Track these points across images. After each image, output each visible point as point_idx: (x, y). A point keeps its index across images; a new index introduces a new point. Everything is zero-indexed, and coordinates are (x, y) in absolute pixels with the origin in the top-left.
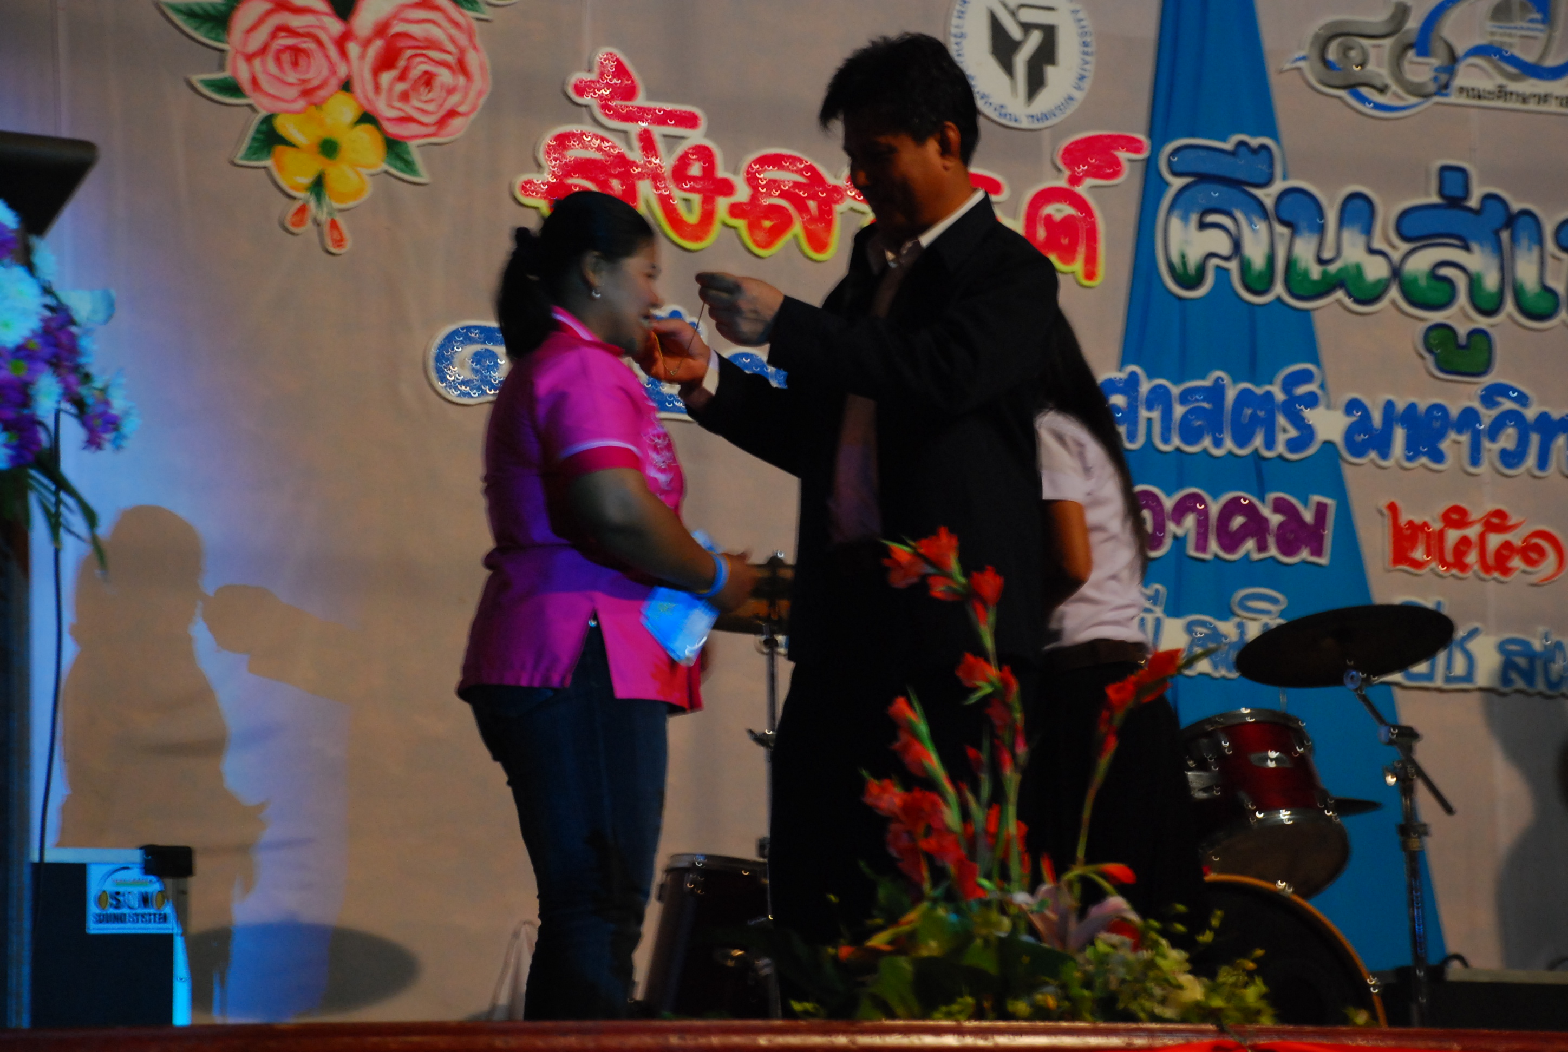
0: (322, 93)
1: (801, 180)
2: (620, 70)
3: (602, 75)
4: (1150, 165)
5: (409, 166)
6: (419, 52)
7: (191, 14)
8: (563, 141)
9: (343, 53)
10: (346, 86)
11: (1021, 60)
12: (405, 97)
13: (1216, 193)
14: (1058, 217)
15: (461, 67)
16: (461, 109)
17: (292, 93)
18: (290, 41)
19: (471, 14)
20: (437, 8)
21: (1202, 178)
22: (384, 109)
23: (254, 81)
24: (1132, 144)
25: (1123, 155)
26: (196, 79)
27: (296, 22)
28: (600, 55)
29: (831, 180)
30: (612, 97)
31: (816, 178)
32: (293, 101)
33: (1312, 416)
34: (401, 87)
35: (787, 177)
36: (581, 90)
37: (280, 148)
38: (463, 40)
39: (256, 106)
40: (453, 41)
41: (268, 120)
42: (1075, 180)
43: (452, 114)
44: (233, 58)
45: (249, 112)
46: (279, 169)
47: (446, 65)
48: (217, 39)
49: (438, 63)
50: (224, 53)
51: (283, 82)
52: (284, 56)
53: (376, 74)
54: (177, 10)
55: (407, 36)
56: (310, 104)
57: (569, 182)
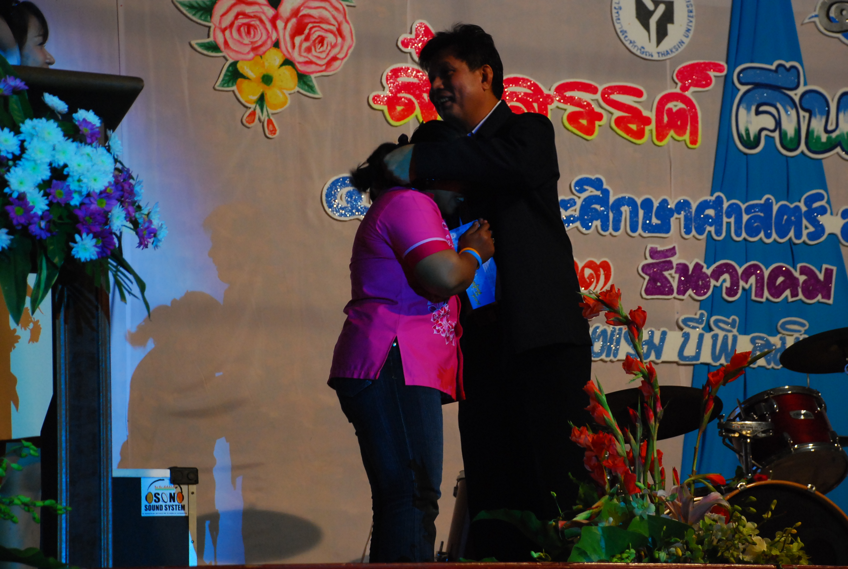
0: (263, 49)
1: (529, 91)
2: (427, 32)
3: (417, 35)
4: (728, 79)
5: (311, 88)
6: (315, 25)
7: (191, 7)
8: (396, 73)
9: (275, 26)
10: (276, 45)
11: (653, 22)
12: (309, 50)
13: (766, 94)
14: (675, 110)
15: (340, 32)
16: (340, 56)
17: (247, 49)
18: (245, 21)
19: (344, 3)
21: (757, 86)
22: (297, 57)
23: (226, 43)
24: (718, 68)
25: (712, 74)
26: (193, 43)
27: (249, 10)
28: (416, 24)
29: (546, 92)
31: (537, 90)
32: (248, 53)
33: (822, 219)
34: (306, 45)
35: (521, 90)
36: (406, 44)
37: (240, 80)
38: (340, 18)
39: (227, 57)
40: (335, 18)
41: (234, 64)
42: (684, 88)
43: (334, 59)
44: (214, 30)
45: (223, 60)
46: (240, 92)
47: (331, 32)
48: (205, 20)
49: (327, 31)
50: (209, 27)
51: (242, 43)
52: (242, 29)
53: (292, 37)
54: (184, 5)
55: (309, 16)
56: (257, 55)
57: (399, 95)
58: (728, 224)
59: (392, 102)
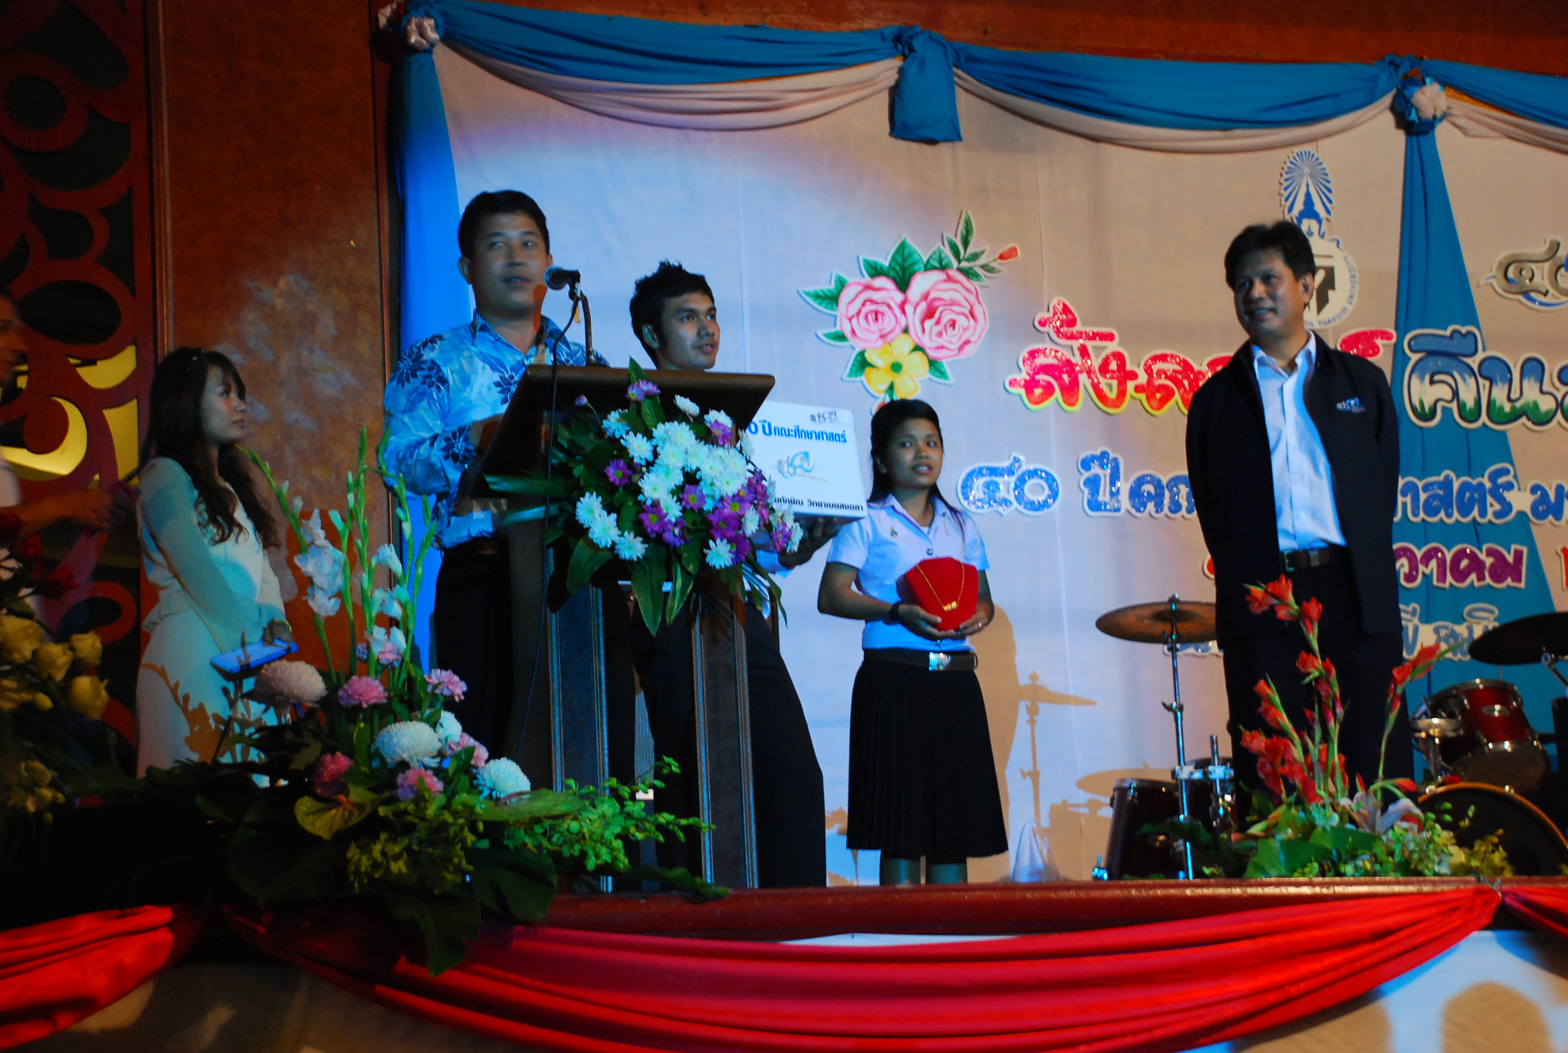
0: (890, 337)
1: (1178, 368)
2: (1066, 310)
3: (1055, 314)
4: (1397, 348)
5: (943, 375)
6: (946, 307)
7: (817, 296)
8: (1033, 354)
9: (903, 311)
10: (906, 330)
12: (940, 334)
13: (1440, 362)
15: (972, 315)
16: (972, 339)
17: (877, 336)
18: (873, 307)
19: (976, 284)
20: (957, 282)
21: (1431, 353)
22: (927, 342)
23: (853, 332)
24: (1385, 335)
25: (1379, 342)
26: (820, 334)
27: (875, 296)
28: (1054, 302)
29: (1196, 367)
30: (1061, 326)
31: (1187, 366)
32: (877, 340)
33: (1509, 496)
34: (937, 329)
35: (1170, 367)
36: (1043, 324)
37: (868, 369)
38: (972, 299)
39: (855, 346)
40: (966, 299)
41: (862, 354)
43: (967, 342)
44: (841, 319)
45: (851, 349)
46: (868, 381)
47: (964, 314)
48: (832, 309)
49: (958, 313)
50: (836, 317)
51: (868, 331)
52: (869, 316)
53: (922, 322)
54: (808, 294)
55: (940, 299)
56: (885, 342)
57: (1037, 377)
58: (1405, 504)
59: (1029, 386)
